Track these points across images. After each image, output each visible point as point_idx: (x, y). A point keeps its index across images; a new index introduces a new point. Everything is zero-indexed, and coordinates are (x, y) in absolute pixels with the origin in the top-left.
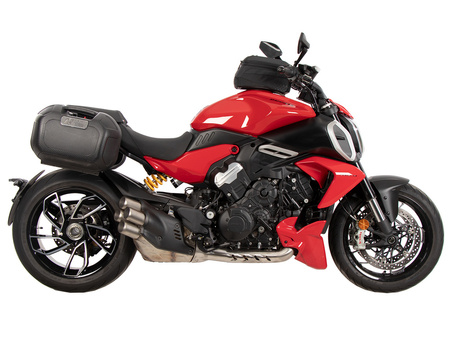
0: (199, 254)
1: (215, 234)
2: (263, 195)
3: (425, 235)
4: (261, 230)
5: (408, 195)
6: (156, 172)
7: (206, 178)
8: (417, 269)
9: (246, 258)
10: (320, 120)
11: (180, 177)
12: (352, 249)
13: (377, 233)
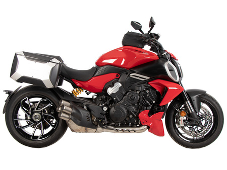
0: (99, 129)
1: (107, 119)
2: (132, 99)
3: (215, 119)
4: (131, 116)
5: (206, 99)
6: (78, 87)
7: (103, 90)
8: (210, 137)
9: (123, 131)
10: (161, 61)
11: (90, 89)
12: (177, 127)
13: (190, 118)
